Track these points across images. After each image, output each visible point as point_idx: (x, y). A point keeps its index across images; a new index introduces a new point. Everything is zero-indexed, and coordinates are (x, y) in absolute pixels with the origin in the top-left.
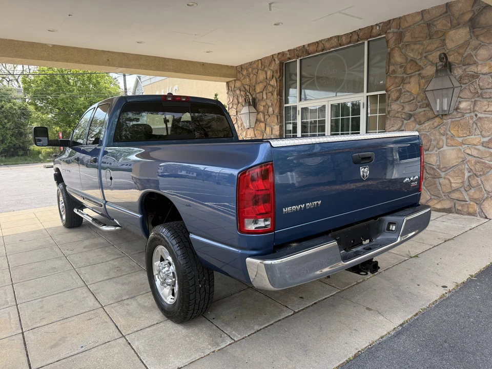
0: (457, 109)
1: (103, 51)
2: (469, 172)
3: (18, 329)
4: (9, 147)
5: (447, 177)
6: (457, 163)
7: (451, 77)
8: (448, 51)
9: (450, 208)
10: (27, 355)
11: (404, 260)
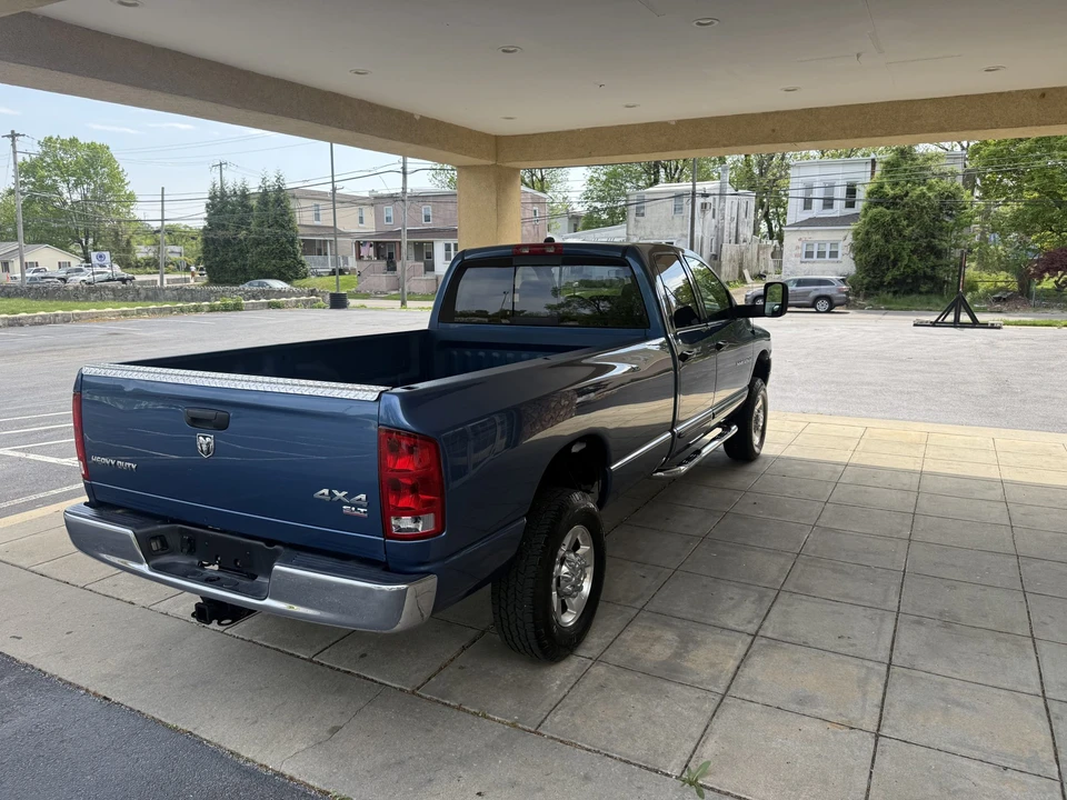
4: (905, 276)
11: (650, 766)
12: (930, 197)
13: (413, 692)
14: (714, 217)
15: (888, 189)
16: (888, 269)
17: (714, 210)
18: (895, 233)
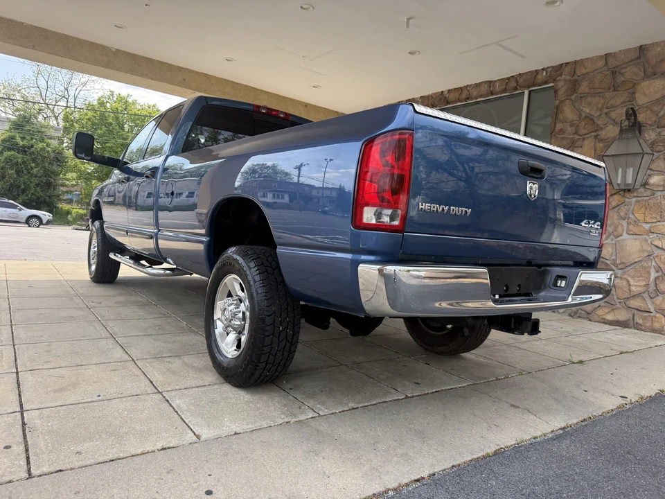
0: (645, 184)
1: (180, 68)
2: (657, 272)
3: (11, 368)
4: (31, 201)
5: (625, 276)
6: (640, 259)
7: (641, 141)
8: (637, 107)
9: (626, 321)
10: (20, 396)
18: (25, 172)
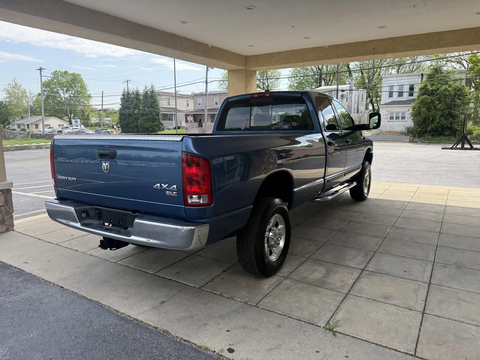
4: (437, 127)
11: (310, 322)
12: (449, 91)
13: (200, 288)
14: (347, 101)
15: (429, 87)
16: (429, 124)
17: (347, 98)
18: (433, 108)
